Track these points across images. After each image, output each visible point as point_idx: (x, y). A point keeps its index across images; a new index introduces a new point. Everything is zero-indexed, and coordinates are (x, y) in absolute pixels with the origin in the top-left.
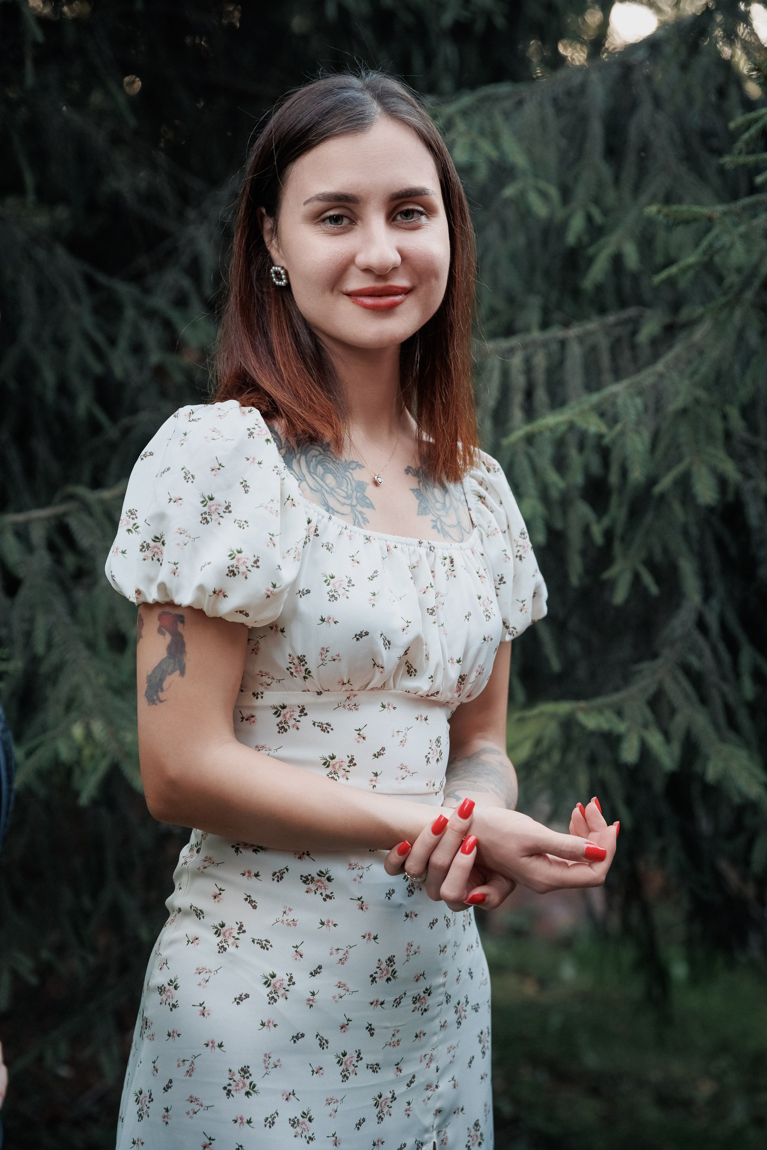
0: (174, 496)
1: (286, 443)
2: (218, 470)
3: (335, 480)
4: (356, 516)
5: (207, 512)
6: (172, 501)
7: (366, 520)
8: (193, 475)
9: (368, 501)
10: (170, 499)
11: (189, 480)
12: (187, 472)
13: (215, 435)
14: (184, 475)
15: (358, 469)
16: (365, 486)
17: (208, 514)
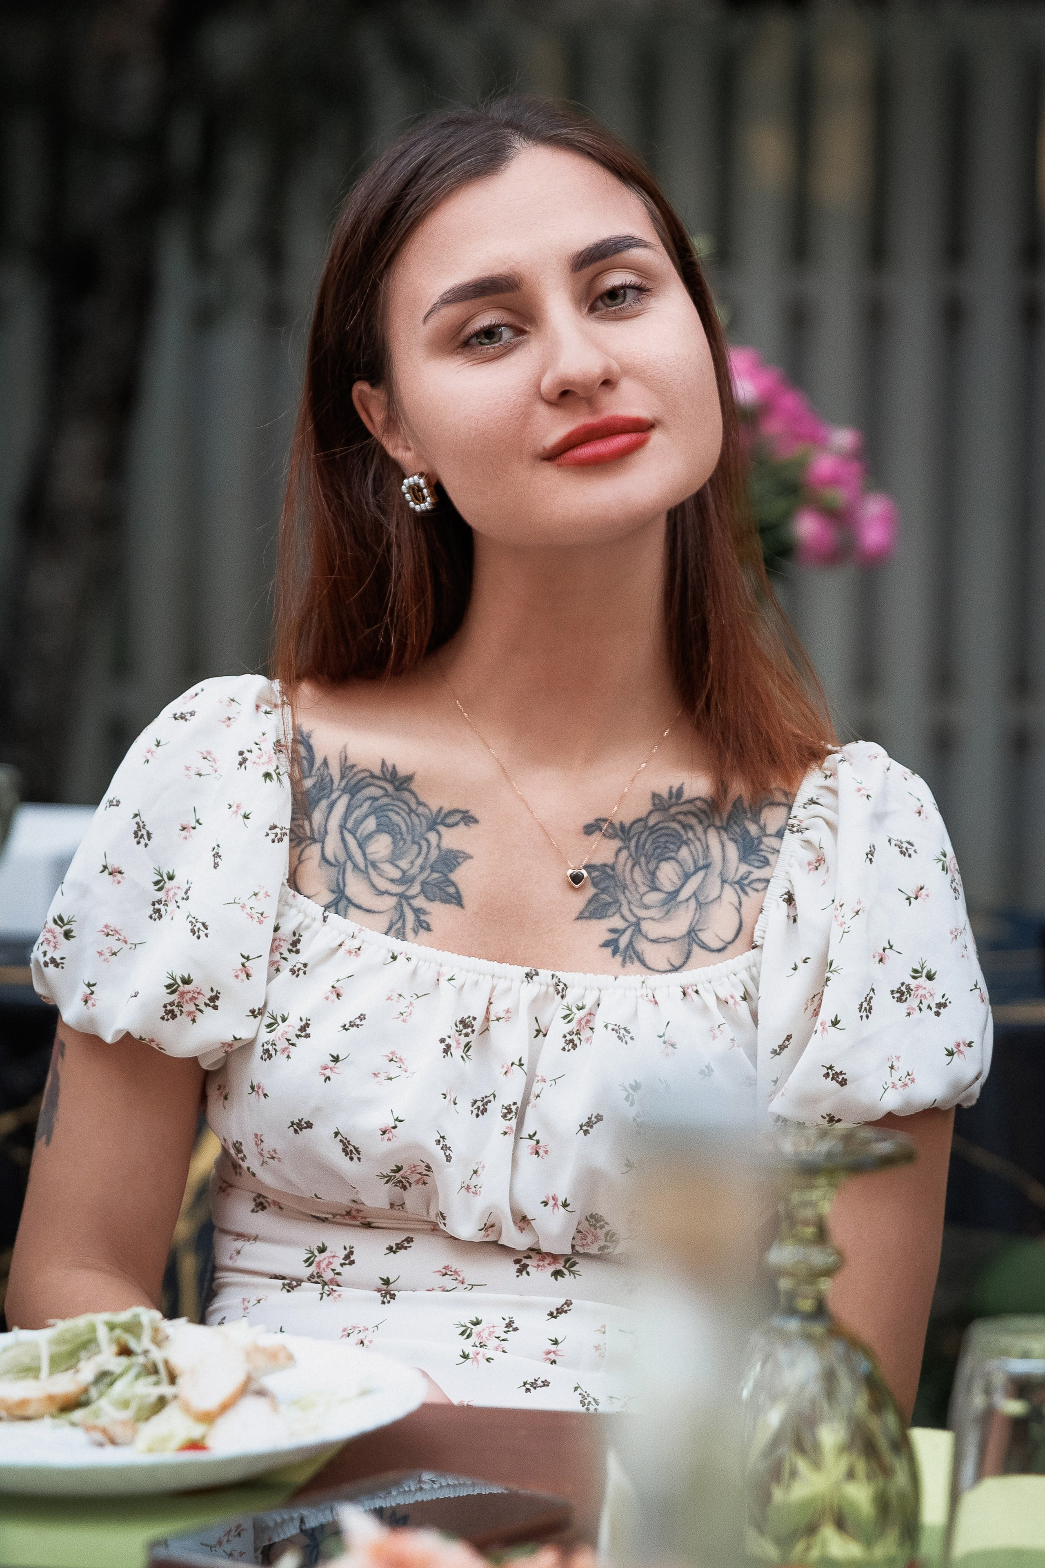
0: (113, 863)
1: (322, 769)
2: (192, 830)
3: (393, 845)
4: (402, 916)
5: (163, 900)
6: (107, 870)
7: (422, 925)
8: (150, 832)
9: (452, 890)
10: (104, 866)
11: (142, 840)
12: (141, 825)
13: (204, 767)
14: (135, 827)
15: (462, 825)
16: (460, 860)
17: (163, 903)
